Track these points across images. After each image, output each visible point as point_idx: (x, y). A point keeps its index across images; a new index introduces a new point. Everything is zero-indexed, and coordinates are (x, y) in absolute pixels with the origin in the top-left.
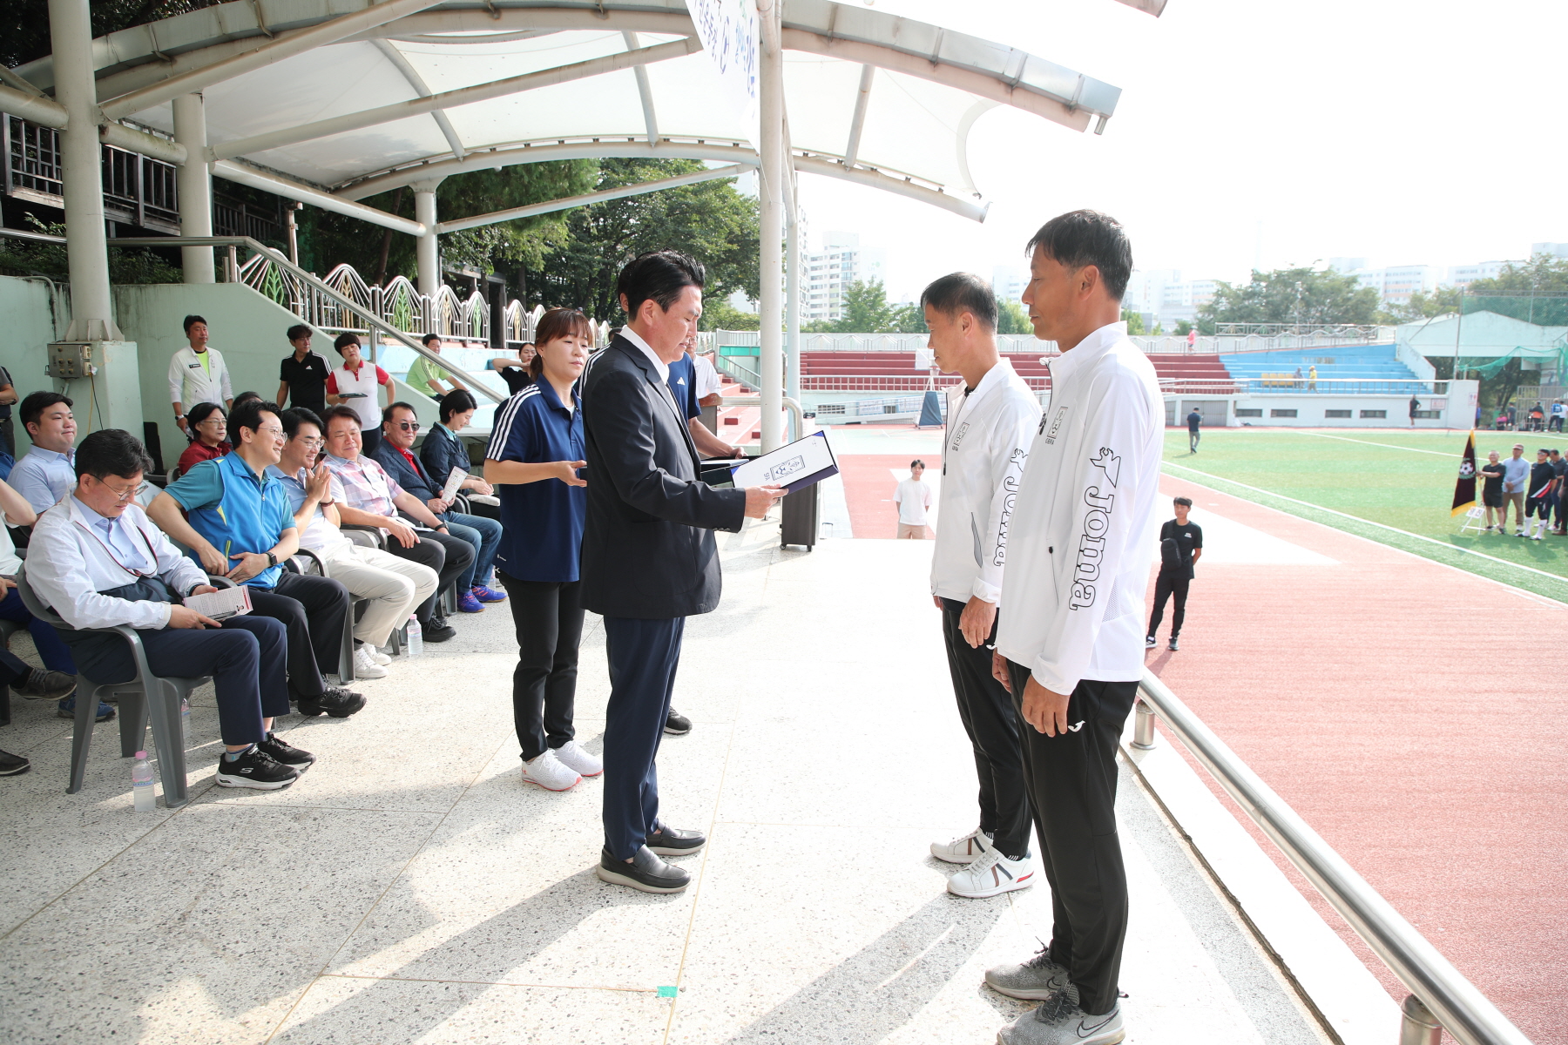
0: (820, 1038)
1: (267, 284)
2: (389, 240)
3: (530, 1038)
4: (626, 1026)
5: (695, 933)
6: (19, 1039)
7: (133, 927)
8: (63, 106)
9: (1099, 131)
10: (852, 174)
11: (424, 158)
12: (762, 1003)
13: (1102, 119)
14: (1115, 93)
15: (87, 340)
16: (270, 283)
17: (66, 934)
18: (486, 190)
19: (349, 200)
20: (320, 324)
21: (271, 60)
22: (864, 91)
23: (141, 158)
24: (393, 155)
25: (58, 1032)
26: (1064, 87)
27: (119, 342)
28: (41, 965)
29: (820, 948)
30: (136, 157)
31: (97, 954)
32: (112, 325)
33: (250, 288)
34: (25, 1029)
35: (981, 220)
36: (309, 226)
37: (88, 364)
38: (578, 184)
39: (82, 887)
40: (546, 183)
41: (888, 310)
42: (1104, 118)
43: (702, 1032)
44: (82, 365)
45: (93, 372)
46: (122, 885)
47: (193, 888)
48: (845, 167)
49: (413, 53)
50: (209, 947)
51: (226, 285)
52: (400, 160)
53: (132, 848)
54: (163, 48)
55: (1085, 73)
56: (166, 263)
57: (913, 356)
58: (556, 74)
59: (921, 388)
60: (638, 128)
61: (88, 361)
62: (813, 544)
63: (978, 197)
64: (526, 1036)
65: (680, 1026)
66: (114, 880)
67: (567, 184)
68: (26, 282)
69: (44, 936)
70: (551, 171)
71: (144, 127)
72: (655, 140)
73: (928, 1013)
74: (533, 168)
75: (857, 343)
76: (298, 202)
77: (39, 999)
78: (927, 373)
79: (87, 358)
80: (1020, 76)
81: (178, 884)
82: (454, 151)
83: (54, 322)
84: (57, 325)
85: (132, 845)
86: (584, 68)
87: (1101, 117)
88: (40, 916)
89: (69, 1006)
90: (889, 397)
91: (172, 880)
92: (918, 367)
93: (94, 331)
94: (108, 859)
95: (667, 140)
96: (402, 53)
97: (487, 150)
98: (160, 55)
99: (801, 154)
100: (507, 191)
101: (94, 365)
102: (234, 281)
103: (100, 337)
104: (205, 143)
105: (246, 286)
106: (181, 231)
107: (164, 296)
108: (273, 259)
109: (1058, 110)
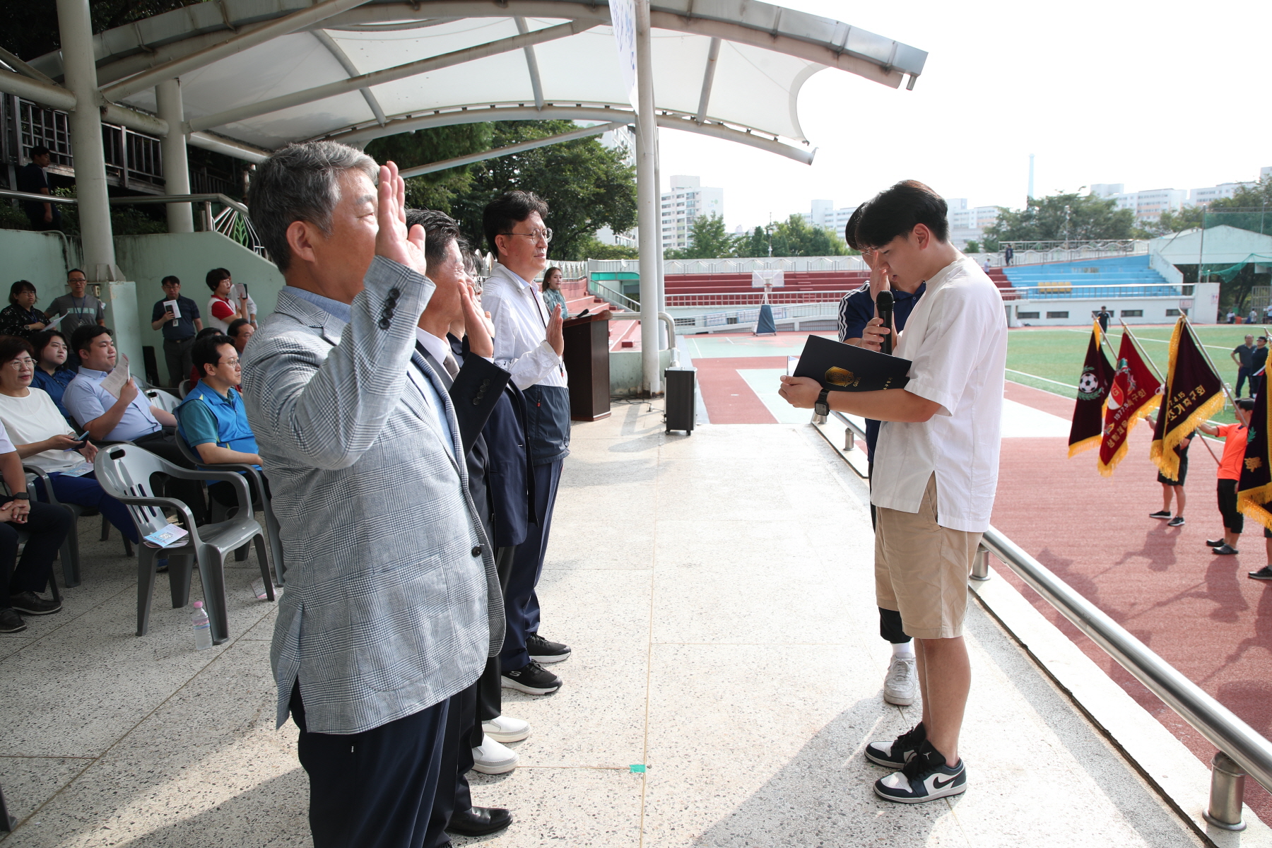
0: (761, 798)
1: (235, 232)
3: (538, 805)
4: (611, 794)
5: (651, 726)
6: (148, 814)
7: (214, 733)
8: (72, 92)
9: (910, 87)
10: (703, 128)
11: (353, 125)
12: (712, 775)
13: (910, 78)
14: (923, 55)
15: (96, 281)
16: (238, 230)
17: (164, 739)
18: (403, 150)
21: (239, 49)
22: (712, 60)
23: (124, 133)
25: (176, 810)
26: (881, 52)
27: (121, 282)
28: (151, 762)
29: (750, 734)
30: (121, 131)
31: (192, 753)
32: (116, 269)
33: (223, 234)
34: (150, 808)
35: (810, 163)
38: (478, 143)
39: (168, 704)
40: (452, 143)
41: (728, 239)
42: (914, 76)
43: (670, 796)
46: (198, 702)
47: (254, 703)
48: (697, 123)
49: (345, 40)
50: (277, 746)
51: (203, 234)
52: (334, 128)
53: (199, 675)
54: (147, 42)
55: (898, 40)
56: (146, 217)
57: (750, 277)
58: (466, 54)
59: (757, 303)
60: (527, 95)
62: (692, 429)
63: (806, 144)
64: (535, 804)
65: (652, 793)
66: (191, 699)
67: (468, 144)
68: (44, 236)
69: (148, 741)
70: (455, 133)
72: (541, 105)
73: (841, 778)
74: (441, 130)
75: (703, 266)
76: (252, 163)
77: (156, 787)
78: (762, 290)
80: (845, 44)
81: (241, 701)
82: (377, 119)
85: (199, 673)
86: (489, 48)
87: (911, 76)
88: (141, 726)
89: (179, 791)
90: (731, 311)
91: (237, 697)
92: (755, 285)
93: (101, 274)
94: (183, 684)
95: (550, 105)
96: (334, 39)
97: (405, 118)
98: (144, 48)
99: (660, 113)
100: (419, 150)
102: (210, 230)
103: (107, 278)
104: (183, 119)
105: (219, 233)
106: (165, 191)
107: (153, 243)
108: (239, 212)
109: (876, 71)
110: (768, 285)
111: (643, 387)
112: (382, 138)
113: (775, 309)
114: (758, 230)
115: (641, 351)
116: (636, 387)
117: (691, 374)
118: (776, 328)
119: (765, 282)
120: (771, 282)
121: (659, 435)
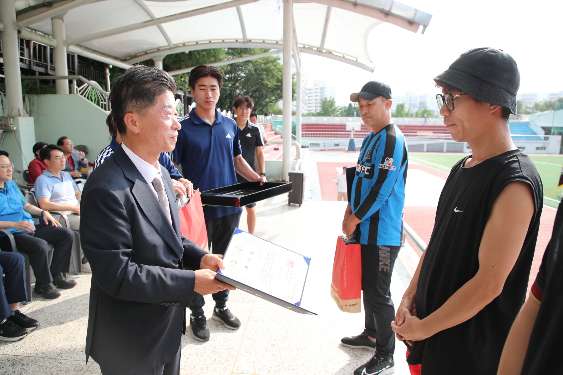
1: (90, 95)
8: (2, 22)
9: (423, 32)
10: (322, 54)
11: (158, 48)
13: (425, 28)
14: (430, 16)
15: (12, 116)
16: (92, 95)
18: (183, 61)
19: (130, 64)
22: (327, 21)
23: (49, 48)
24: (145, 47)
26: (409, 15)
27: (26, 117)
32: (23, 111)
33: (83, 97)
35: (373, 72)
36: (116, 75)
37: (12, 126)
38: (218, 59)
40: (206, 58)
41: (336, 108)
42: (425, 27)
44: (9, 126)
45: (15, 129)
48: (319, 51)
51: (71, 95)
55: (417, 9)
57: (345, 125)
59: (348, 137)
60: (240, 36)
61: (12, 124)
62: (301, 203)
63: (371, 63)
67: (213, 59)
70: (207, 54)
72: (246, 41)
74: (200, 52)
75: (324, 120)
76: (109, 65)
78: (350, 131)
79: (12, 123)
80: (390, 10)
82: (169, 45)
83: (3, 109)
87: (424, 27)
90: (336, 140)
92: (347, 129)
93: (15, 112)
95: (250, 41)
96: (148, 6)
97: (182, 45)
98: (46, 3)
99: (302, 46)
100: (191, 61)
101: (15, 126)
102: (75, 93)
103: (18, 115)
104: (65, 39)
105: (81, 96)
106: (55, 73)
107: (47, 99)
108: (91, 85)
109: (406, 24)
110: (353, 130)
111: (282, 178)
112: (172, 55)
113: (356, 140)
115: (282, 160)
116: (279, 178)
117: (302, 175)
118: (356, 149)
119: (352, 128)
120: (354, 128)
121: (284, 206)
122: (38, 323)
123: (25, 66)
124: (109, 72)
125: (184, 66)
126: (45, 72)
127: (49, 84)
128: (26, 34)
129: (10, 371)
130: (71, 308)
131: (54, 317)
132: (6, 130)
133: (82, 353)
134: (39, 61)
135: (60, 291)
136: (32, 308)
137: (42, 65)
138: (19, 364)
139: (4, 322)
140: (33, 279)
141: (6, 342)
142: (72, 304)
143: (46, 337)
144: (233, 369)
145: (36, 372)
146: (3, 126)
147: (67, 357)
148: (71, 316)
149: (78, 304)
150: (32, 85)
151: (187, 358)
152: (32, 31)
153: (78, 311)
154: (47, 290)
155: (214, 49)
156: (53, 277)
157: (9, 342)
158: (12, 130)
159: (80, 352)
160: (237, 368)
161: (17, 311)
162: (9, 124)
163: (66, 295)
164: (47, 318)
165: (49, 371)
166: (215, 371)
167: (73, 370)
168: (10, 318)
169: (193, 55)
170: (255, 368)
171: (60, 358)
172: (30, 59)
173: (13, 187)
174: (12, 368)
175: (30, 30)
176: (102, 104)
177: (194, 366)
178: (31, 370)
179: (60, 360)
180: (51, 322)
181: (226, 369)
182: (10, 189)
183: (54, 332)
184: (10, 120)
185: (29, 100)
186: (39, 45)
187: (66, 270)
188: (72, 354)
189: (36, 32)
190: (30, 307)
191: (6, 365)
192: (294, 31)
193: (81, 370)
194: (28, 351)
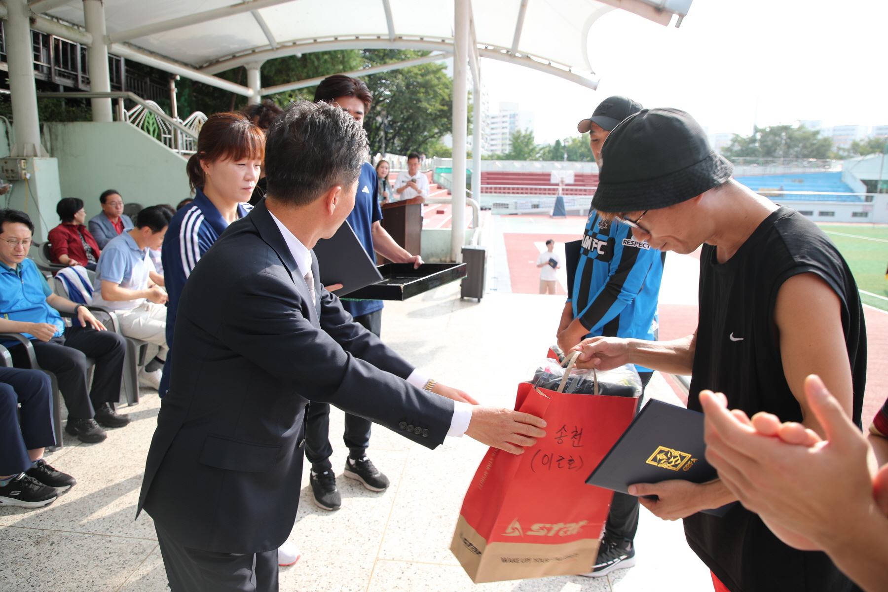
1: (146, 124)
2: (234, 99)
8: (5, 4)
9: (678, 25)
10: (515, 59)
11: (253, 48)
13: (681, 18)
15: (23, 156)
16: (148, 123)
18: (293, 70)
19: (208, 74)
20: (176, 148)
23: (79, 47)
24: (234, 47)
27: (45, 158)
30: (76, 46)
32: (41, 148)
33: (134, 126)
35: (595, 89)
36: (187, 91)
37: (24, 172)
40: (329, 66)
41: (535, 148)
42: (682, 16)
44: (20, 172)
45: (28, 176)
48: (511, 55)
51: (116, 123)
52: (238, 50)
57: (549, 175)
59: (554, 194)
60: (383, 30)
61: (24, 169)
62: (481, 297)
63: (593, 74)
67: (341, 67)
70: (332, 59)
71: (74, 24)
72: (393, 37)
74: (321, 56)
75: (517, 166)
76: (176, 75)
78: (557, 185)
79: (23, 167)
82: (270, 44)
83: (9, 145)
84: (11, 147)
87: (680, 16)
90: (535, 199)
92: (553, 181)
93: (28, 150)
95: (400, 38)
97: (291, 44)
99: (483, 47)
100: (305, 70)
101: (28, 173)
102: (122, 121)
103: (32, 154)
104: (105, 33)
105: (132, 125)
106: (90, 88)
107: (79, 129)
108: (148, 108)
109: (651, 12)
110: (562, 182)
111: (451, 257)
112: (276, 60)
113: (566, 199)
114: (558, 143)
115: (450, 229)
116: (446, 257)
117: (483, 252)
118: (566, 213)
119: (560, 179)
120: (564, 180)
121: (454, 302)
122: (73, 481)
123: (42, 77)
124: (176, 87)
125: (295, 77)
126: (74, 85)
127: (79, 106)
128: (44, 25)
129: (33, 553)
130: (124, 457)
131: (97, 470)
132: (15, 179)
133: (143, 526)
134: (63, 68)
135: (106, 431)
136: (63, 457)
137: (69, 75)
138: (47, 543)
139: (21, 477)
140: (64, 411)
141: (26, 508)
142: (124, 451)
143: (86, 502)
144: (378, 553)
145: (73, 555)
146: (10, 172)
147: (120, 532)
148: (125, 469)
149: (134, 451)
150: (53, 108)
151: (307, 536)
152: (52, 19)
153: (134, 462)
154: (87, 430)
155: (342, 52)
156: (96, 409)
157: (29, 508)
158: (23, 178)
159: (140, 525)
160: (385, 552)
161: (41, 462)
162: (19, 169)
163: (116, 437)
164: (86, 473)
165: (92, 554)
166: (351, 556)
167: (130, 552)
168: (30, 473)
169: (309, 61)
170: (412, 553)
171: (110, 534)
172: (49, 66)
173: (30, 266)
174: (36, 548)
175: (49, 18)
176: (165, 138)
177: (317, 548)
178: (65, 551)
179: (110, 537)
180: (93, 479)
181: (366, 553)
182: (26, 270)
183: (99, 494)
184: (20, 163)
185: (50, 130)
186: (63, 42)
187: (115, 398)
188: (128, 529)
189: (58, 21)
190: (59, 455)
191: (26, 544)
192: (471, 21)
193: (142, 553)
194: (60, 522)
